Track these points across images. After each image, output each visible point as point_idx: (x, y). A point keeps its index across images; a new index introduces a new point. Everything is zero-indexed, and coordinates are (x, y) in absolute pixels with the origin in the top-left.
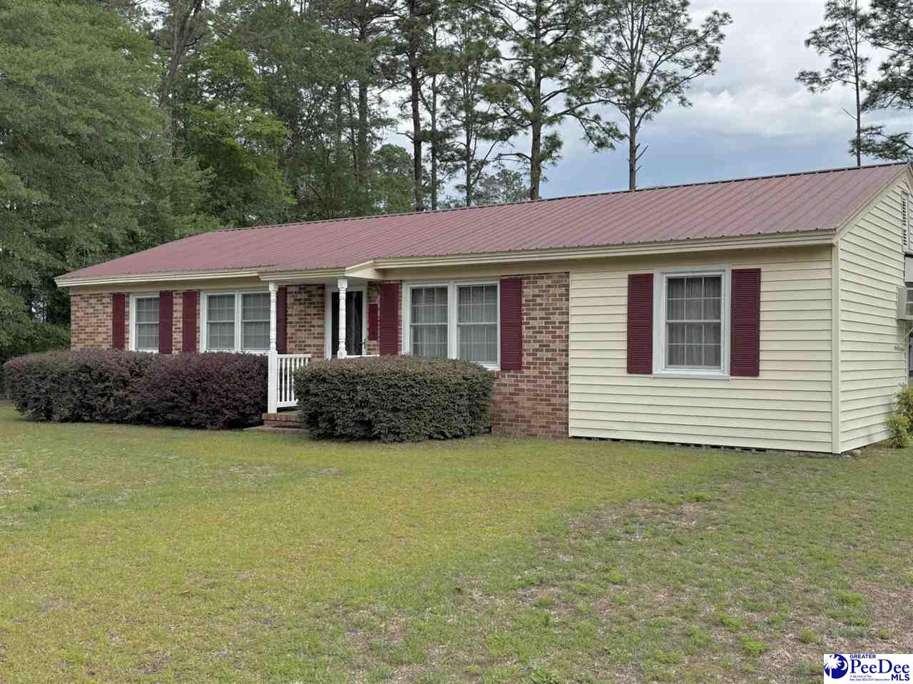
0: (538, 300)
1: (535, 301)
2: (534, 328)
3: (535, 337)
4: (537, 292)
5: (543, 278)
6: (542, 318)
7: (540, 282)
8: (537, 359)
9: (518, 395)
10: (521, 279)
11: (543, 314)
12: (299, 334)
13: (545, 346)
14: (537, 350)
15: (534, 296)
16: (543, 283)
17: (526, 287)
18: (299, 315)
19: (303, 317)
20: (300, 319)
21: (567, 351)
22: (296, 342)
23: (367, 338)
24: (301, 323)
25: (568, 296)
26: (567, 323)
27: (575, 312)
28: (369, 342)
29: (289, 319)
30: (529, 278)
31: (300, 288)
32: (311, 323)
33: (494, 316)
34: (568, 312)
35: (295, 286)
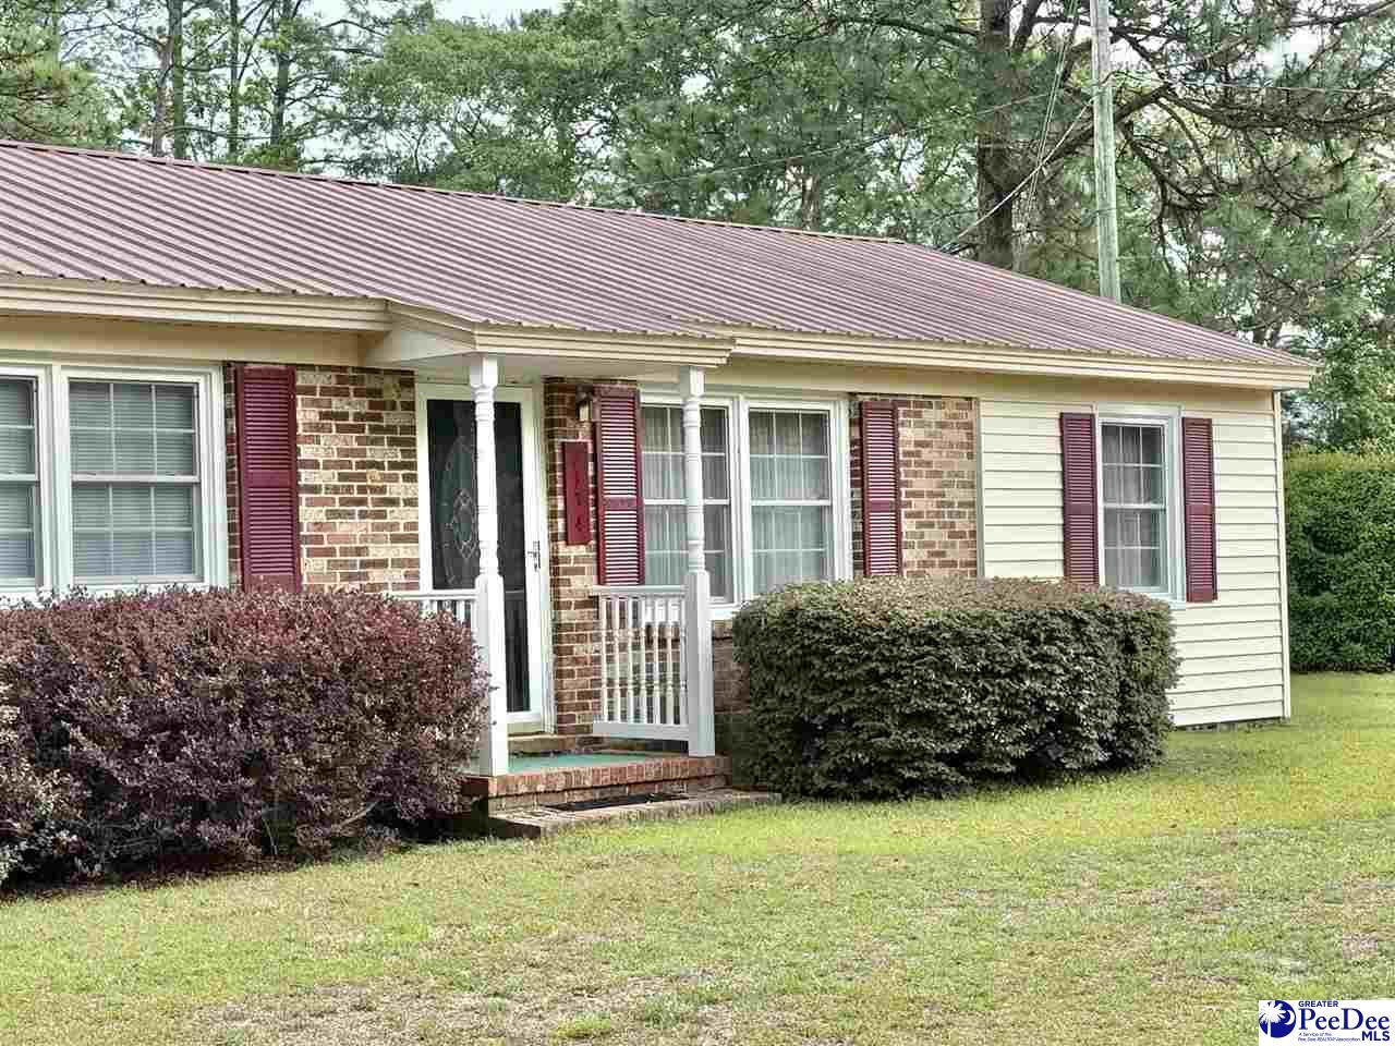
1: (918, 454)
3: (922, 535)
4: (921, 434)
5: (930, 406)
6: (931, 494)
7: (927, 414)
10: (894, 404)
11: (932, 485)
13: (937, 556)
14: (924, 564)
15: (918, 444)
17: (903, 424)
18: (341, 465)
19: (353, 471)
20: (342, 477)
21: (974, 565)
22: (329, 552)
23: (554, 538)
24: (349, 489)
25: (972, 449)
26: (972, 505)
27: (988, 480)
28: (563, 550)
29: (306, 477)
30: (907, 404)
31: (340, 380)
32: (383, 490)
33: (823, 488)
34: (974, 484)
35: (324, 368)
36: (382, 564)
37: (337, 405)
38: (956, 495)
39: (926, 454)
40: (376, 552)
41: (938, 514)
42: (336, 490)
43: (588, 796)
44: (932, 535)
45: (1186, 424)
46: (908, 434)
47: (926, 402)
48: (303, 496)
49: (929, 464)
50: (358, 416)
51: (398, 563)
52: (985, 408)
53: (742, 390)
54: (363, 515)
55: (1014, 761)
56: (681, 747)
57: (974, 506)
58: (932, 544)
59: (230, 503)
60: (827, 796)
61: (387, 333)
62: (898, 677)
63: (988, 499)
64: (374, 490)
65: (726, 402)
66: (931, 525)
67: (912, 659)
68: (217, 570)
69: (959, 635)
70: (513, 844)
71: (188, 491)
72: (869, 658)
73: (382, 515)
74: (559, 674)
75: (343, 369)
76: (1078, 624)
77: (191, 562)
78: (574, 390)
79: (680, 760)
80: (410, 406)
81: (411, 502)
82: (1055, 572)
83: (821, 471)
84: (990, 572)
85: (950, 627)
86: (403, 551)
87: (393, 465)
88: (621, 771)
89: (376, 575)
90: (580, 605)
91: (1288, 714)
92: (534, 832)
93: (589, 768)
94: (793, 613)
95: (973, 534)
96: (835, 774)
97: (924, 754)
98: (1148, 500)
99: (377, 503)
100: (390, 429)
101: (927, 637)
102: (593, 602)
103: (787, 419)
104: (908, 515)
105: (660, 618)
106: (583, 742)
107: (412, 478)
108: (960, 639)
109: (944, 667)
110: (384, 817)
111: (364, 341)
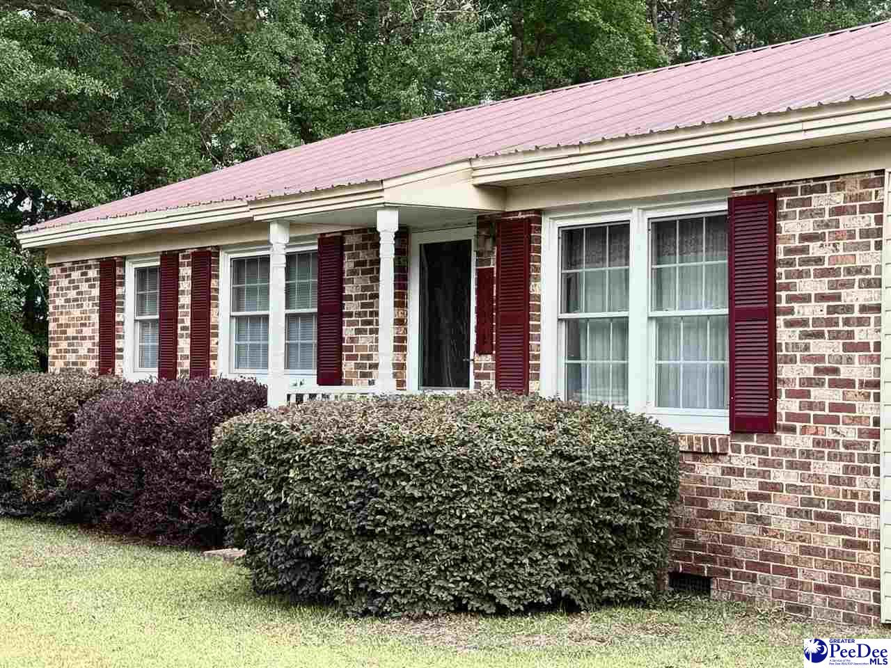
0: (815, 249)
1: (805, 250)
2: (803, 323)
3: (807, 348)
4: (809, 226)
5: (823, 189)
6: (822, 298)
7: (818, 201)
8: (811, 406)
9: (766, 498)
10: (775, 195)
11: (822, 286)
12: (362, 340)
13: (827, 373)
14: (809, 382)
15: (804, 238)
16: (825, 201)
17: (785, 217)
18: (362, 297)
19: (368, 302)
20: (363, 306)
22: (355, 357)
24: (365, 314)
28: (478, 360)
29: (347, 306)
31: (364, 238)
35: (357, 231)
37: (362, 256)
38: (856, 296)
40: (376, 358)
42: (359, 314)
48: (345, 319)
54: (371, 332)
75: (365, 230)
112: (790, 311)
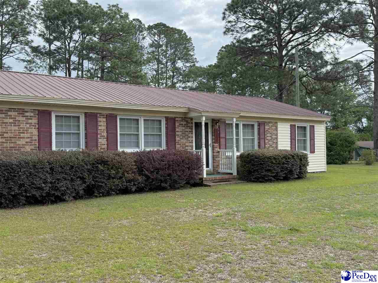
6: (270, 136)
7: (269, 124)
10: (264, 123)
12: (182, 140)
15: (268, 129)
18: (182, 132)
19: (184, 132)
20: (182, 133)
21: (277, 147)
22: (180, 144)
23: (213, 143)
24: (183, 135)
25: (276, 129)
26: (276, 138)
27: (279, 135)
28: (214, 144)
29: (177, 133)
30: (266, 123)
31: (182, 119)
32: (188, 135)
33: (253, 135)
34: (277, 135)
35: (180, 117)
36: (188, 146)
37: (182, 123)
38: (274, 137)
39: (269, 130)
40: (187, 144)
41: (271, 140)
42: (181, 135)
43: (218, 181)
44: (270, 143)
45: (310, 126)
46: (267, 127)
47: (269, 122)
48: (176, 136)
49: (270, 132)
50: (185, 125)
51: (190, 146)
52: (278, 124)
53: (241, 121)
54: (185, 139)
55: (283, 177)
56: (232, 174)
57: (277, 138)
58: (270, 144)
59: (166, 137)
60: (254, 182)
61: (188, 112)
62: (265, 164)
63: (279, 137)
64: (187, 135)
65: (238, 123)
66: (270, 141)
67: (267, 161)
68: (164, 147)
69: (274, 158)
70: (206, 187)
71: (160, 135)
72: (260, 161)
73: (188, 139)
74: (214, 163)
75: (183, 117)
76: (293, 156)
77: (160, 146)
78: (216, 121)
79: (232, 176)
80: (192, 123)
81: (192, 137)
82: (289, 149)
83: (253, 133)
84: (279, 148)
85: (273, 157)
86: (191, 144)
87: (190, 132)
88: (223, 177)
89: (187, 148)
90: (217, 152)
91: (326, 170)
92: (210, 186)
93: (218, 177)
94: (249, 154)
95: (276, 143)
96: (255, 178)
97: (269, 176)
98: (304, 138)
99: (187, 137)
100: (189, 126)
101: (269, 158)
102: (219, 152)
103: (248, 125)
104: (267, 140)
105: (229, 154)
106: (217, 173)
107: (192, 134)
108: (275, 158)
109: (272, 163)
110: (188, 183)
111: (185, 113)
112: (266, 138)
